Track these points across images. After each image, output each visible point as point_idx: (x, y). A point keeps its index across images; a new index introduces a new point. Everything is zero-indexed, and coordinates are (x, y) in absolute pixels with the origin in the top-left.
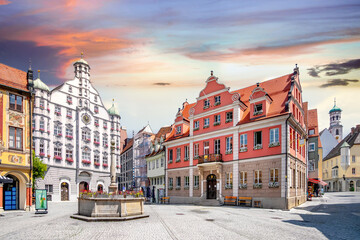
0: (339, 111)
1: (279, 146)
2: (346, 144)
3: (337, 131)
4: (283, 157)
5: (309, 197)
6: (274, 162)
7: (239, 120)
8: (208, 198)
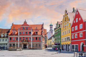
0: (52, 25)
1: (41, 41)
2: (53, 37)
3: (52, 32)
4: (41, 42)
5: (45, 48)
6: (40, 43)
7: (32, 34)
8: (24, 48)
